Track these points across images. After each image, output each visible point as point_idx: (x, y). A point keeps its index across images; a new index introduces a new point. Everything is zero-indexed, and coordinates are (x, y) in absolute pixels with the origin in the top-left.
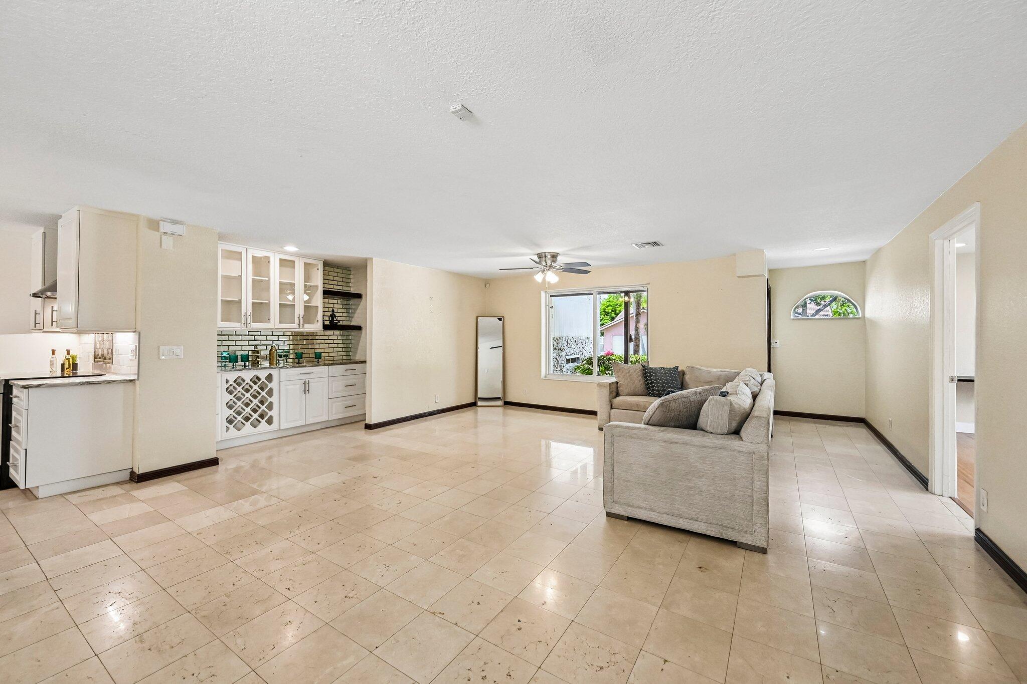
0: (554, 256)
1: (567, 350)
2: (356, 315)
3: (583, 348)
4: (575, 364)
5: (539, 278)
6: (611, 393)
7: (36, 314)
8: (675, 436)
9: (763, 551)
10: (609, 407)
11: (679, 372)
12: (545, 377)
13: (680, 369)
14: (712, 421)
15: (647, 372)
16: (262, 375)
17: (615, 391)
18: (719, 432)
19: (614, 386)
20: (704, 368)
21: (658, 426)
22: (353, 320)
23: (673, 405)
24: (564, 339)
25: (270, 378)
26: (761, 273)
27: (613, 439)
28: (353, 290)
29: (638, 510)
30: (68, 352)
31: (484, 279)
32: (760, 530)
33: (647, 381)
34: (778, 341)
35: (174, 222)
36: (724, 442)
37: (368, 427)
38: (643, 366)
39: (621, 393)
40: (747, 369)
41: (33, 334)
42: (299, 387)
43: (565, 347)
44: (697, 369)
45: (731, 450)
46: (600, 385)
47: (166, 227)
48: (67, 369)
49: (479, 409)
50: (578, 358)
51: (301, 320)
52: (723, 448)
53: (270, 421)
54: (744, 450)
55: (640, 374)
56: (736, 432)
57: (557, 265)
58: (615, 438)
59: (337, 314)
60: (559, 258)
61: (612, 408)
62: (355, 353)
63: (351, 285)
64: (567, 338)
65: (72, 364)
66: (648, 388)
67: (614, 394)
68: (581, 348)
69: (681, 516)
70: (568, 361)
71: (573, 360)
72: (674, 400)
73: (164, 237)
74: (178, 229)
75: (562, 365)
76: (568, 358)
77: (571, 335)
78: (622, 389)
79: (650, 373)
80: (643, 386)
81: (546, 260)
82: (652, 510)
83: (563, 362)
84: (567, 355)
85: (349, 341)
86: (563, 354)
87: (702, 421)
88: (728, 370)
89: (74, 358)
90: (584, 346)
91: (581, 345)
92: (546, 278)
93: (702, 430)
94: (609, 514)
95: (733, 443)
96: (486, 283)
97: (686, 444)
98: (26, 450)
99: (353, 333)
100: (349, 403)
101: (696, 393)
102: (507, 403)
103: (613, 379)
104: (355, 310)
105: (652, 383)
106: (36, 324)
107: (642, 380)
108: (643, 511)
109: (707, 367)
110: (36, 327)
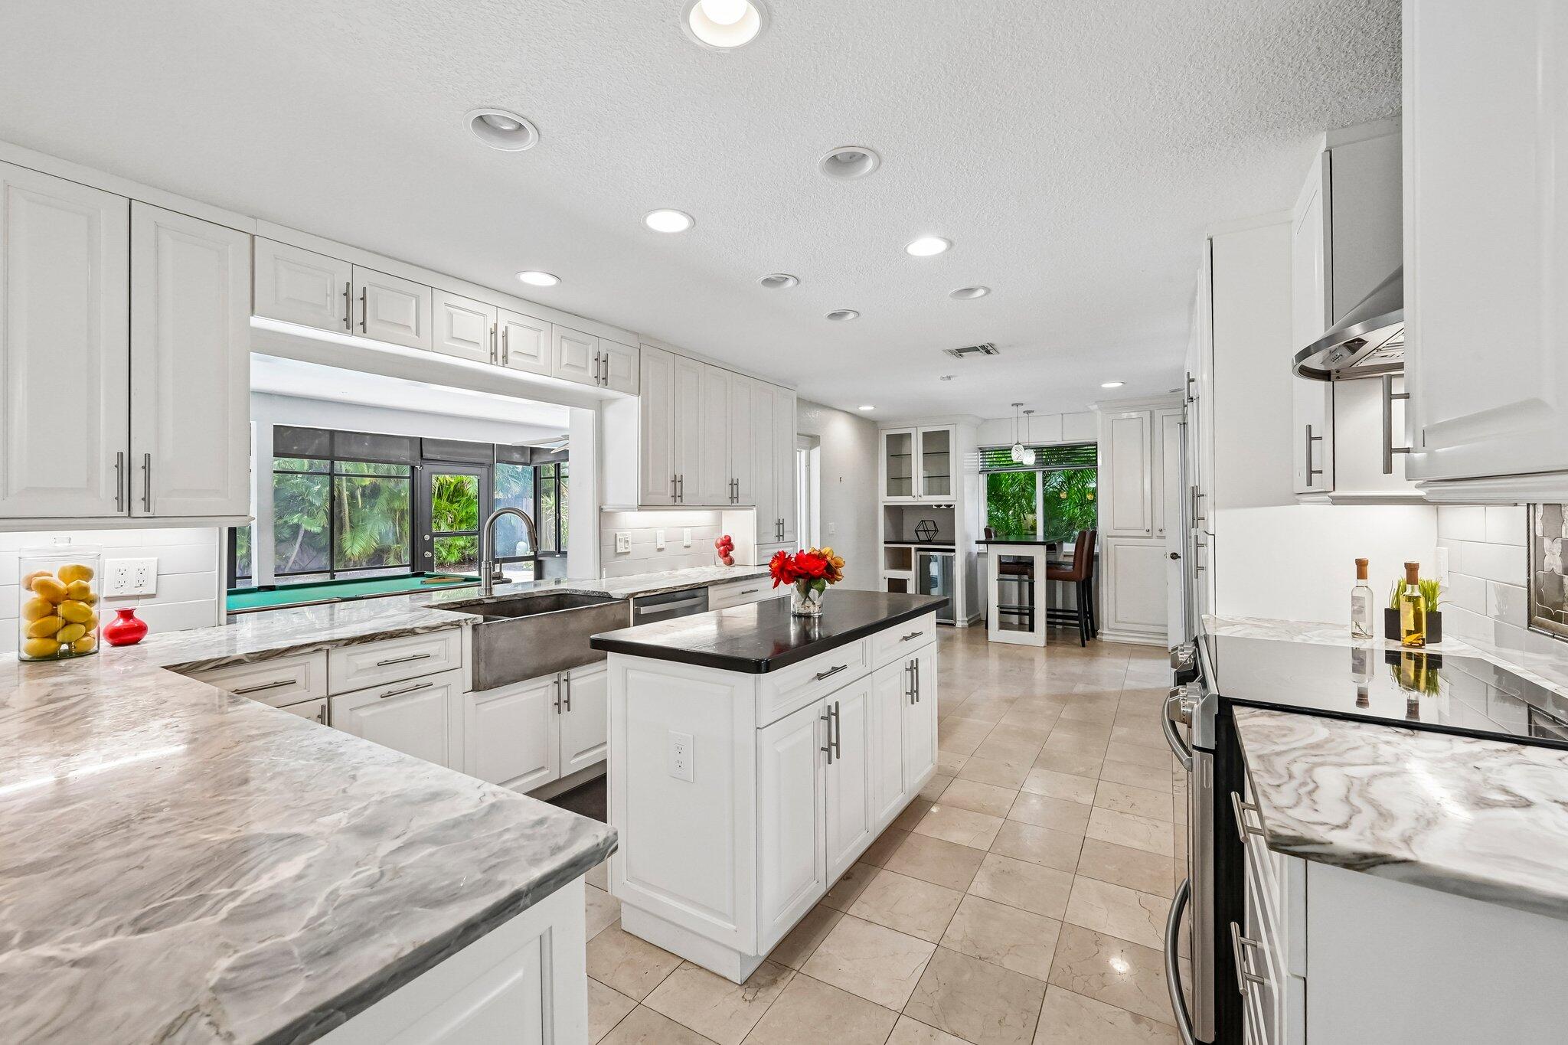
7: (1311, 439)
30: (1412, 569)
41: (1303, 506)
48: (1409, 633)
65: (1428, 614)
89: (1430, 593)
98: (1305, 979)
106: (1310, 472)
110: (1310, 483)
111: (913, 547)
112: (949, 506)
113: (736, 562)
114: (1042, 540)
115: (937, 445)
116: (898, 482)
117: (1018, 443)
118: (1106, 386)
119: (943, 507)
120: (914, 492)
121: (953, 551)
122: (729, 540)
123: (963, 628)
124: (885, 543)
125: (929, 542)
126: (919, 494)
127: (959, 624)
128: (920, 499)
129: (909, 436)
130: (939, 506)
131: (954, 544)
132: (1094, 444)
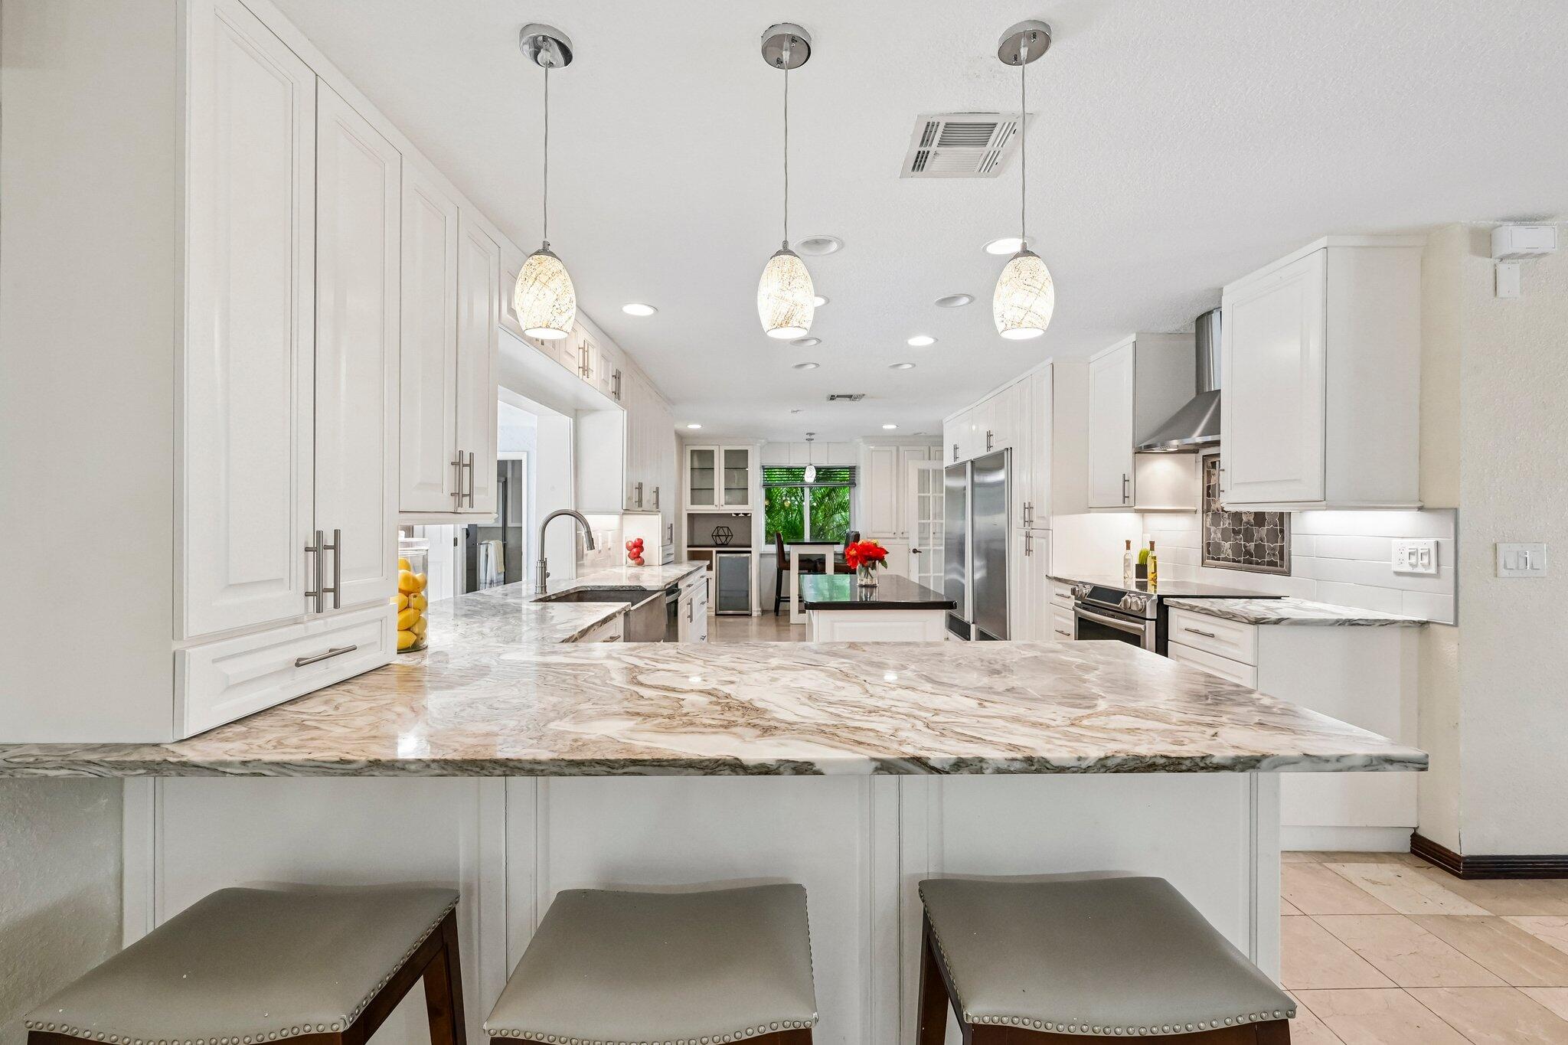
7: (1124, 480)
47: (1512, 240)
48: (1152, 574)
73: (1502, 268)
74: (1540, 238)
110: (1124, 503)
111: (714, 550)
112: (746, 514)
113: (645, 563)
114: (809, 541)
115: (737, 461)
116: (701, 492)
117: (811, 465)
118: (885, 427)
119: (742, 515)
120: (716, 502)
121: (750, 552)
122: (642, 543)
123: (758, 616)
124: (688, 546)
125: (726, 545)
126: (720, 503)
127: (755, 614)
128: (721, 508)
129: (712, 452)
130: (737, 514)
131: (750, 546)
132: (850, 468)
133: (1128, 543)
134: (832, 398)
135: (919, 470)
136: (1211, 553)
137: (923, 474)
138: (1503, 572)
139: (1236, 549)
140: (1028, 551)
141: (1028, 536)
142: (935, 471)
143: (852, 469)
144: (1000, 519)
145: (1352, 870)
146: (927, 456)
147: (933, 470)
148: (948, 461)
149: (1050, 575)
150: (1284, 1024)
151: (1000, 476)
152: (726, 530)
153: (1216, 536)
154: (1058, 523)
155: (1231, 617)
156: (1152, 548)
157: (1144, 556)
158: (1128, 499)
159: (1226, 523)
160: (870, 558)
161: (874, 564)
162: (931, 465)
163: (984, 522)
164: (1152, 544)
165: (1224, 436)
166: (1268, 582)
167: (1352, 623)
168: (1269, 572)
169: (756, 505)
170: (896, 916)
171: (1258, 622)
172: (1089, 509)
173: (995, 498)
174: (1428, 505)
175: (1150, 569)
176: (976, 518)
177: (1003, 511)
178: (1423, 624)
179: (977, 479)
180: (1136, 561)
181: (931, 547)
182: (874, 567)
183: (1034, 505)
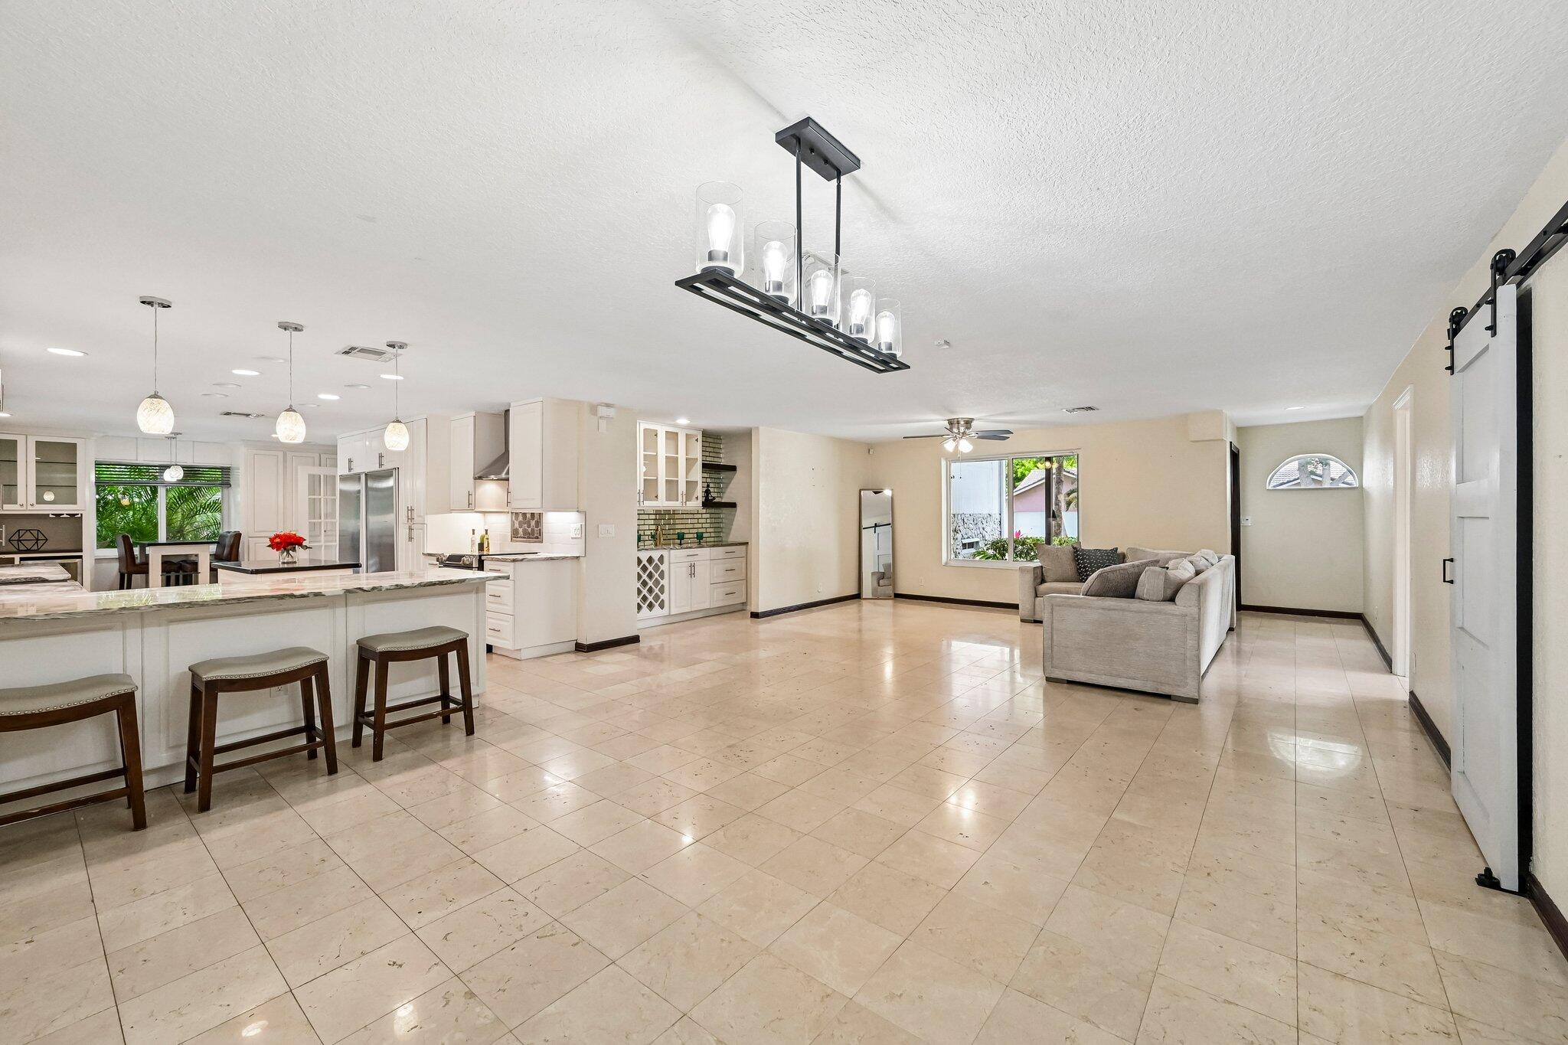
0: (968, 423)
1: (963, 532)
2: (728, 490)
3: (983, 529)
4: (973, 550)
5: (949, 446)
6: (1035, 578)
8: (1112, 603)
9: (1195, 701)
10: (1033, 594)
11: (1119, 555)
12: (946, 563)
13: (1119, 551)
14: (1147, 590)
15: (1079, 555)
16: (656, 555)
17: (1040, 577)
18: (1155, 599)
19: (1039, 571)
20: (1149, 550)
21: (1097, 596)
22: (725, 495)
23: (1111, 576)
24: (959, 518)
25: (661, 559)
26: (1219, 438)
27: (1052, 609)
28: (723, 462)
29: (1077, 673)
31: (865, 443)
32: (1192, 682)
33: (1078, 565)
34: (1249, 518)
35: (608, 405)
36: (1159, 607)
37: (755, 615)
38: (1074, 548)
39: (1046, 579)
40: (1203, 550)
42: (684, 570)
43: (961, 528)
44: (1141, 550)
45: (1166, 614)
46: (1022, 570)
47: (603, 411)
49: (864, 602)
50: (977, 542)
51: (684, 497)
52: (1159, 612)
53: (662, 606)
54: (1177, 613)
55: (1070, 556)
56: (1172, 599)
57: (972, 432)
58: (1054, 607)
59: (712, 490)
60: (974, 424)
61: (1036, 596)
62: (728, 534)
63: (721, 456)
64: (963, 516)
66: (1080, 574)
67: (1039, 580)
68: (981, 529)
69: (1118, 676)
70: (964, 546)
71: (971, 545)
72: (1112, 571)
73: (600, 421)
74: (611, 412)
75: (958, 551)
76: (964, 541)
77: (968, 512)
78: (1048, 575)
79: (1083, 555)
80: (1074, 570)
81: (958, 426)
82: (1091, 672)
83: (958, 547)
84: (963, 538)
85: (720, 520)
86: (959, 536)
87: (1139, 591)
88: (1180, 552)
90: (984, 526)
91: (980, 525)
92: (959, 448)
93: (1139, 598)
94: (1048, 679)
95: (1169, 607)
96: (870, 448)
97: (1123, 610)
99: (725, 510)
100: (728, 590)
101: (1133, 566)
102: (898, 596)
103: (1037, 563)
104: (727, 485)
105: (1085, 567)
107: (1073, 565)
108: (1082, 674)
109: (1154, 549)
111: (17, 556)
112: (69, 515)
114: (168, 542)
115: (57, 454)
117: (176, 463)
119: (65, 516)
120: (20, 502)
121: (81, 557)
125: (36, 552)
126: (28, 502)
128: (30, 507)
129: (15, 442)
130: (58, 515)
131: (81, 551)
132: (222, 469)
133: (473, 530)
134: (228, 414)
135: (309, 475)
136: (515, 534)
137: (314, 482)
138: (600, 535)
139: (525, 532)
140: (411, 539)
141: (411, 529)
142: (326, 477)
143: (226, 471)
144: (390, 518)
145: (549, 659)
146: (318, 463)
147: (324, 476)
148: (342, 469)
149: (425, 552)
150: (465, 639)
151: (390, 483)
152: (35, 533)
153: (517, 525)
154: (430, 519)
155: (505, 560)
156: (486, 533)
157: (482, 538)
158: (471, 506)
159: (521, 518)
160: (292, 544)
161: (295, 547)
162: (322, 471)
163: (378, 521)
164: (486, 531)
165: (510, 476)
166: (533, 547)
167: (552, 559)
168: (535, 542)
169: (86, 502)
170: (344, 662)
171: (514, 561)
172: (451, 511)
173: (386, 501)
174: (580, 510)
175: (485, 545)
176: (370, 518)
177: (393, 512)
178: (577, 557)
179: (370, 484)
180: (478, 541)
181: (322, 543)
182: (294, 550)
183: (414, 508)
